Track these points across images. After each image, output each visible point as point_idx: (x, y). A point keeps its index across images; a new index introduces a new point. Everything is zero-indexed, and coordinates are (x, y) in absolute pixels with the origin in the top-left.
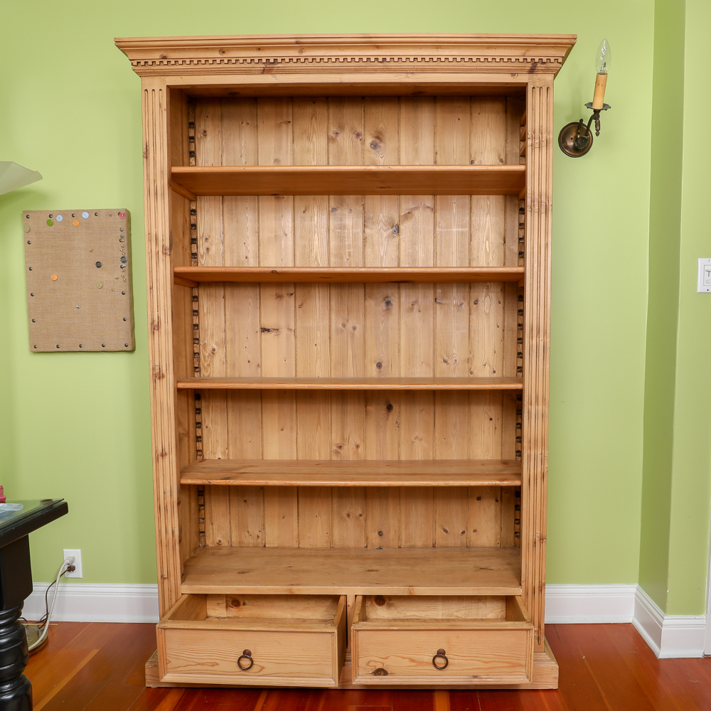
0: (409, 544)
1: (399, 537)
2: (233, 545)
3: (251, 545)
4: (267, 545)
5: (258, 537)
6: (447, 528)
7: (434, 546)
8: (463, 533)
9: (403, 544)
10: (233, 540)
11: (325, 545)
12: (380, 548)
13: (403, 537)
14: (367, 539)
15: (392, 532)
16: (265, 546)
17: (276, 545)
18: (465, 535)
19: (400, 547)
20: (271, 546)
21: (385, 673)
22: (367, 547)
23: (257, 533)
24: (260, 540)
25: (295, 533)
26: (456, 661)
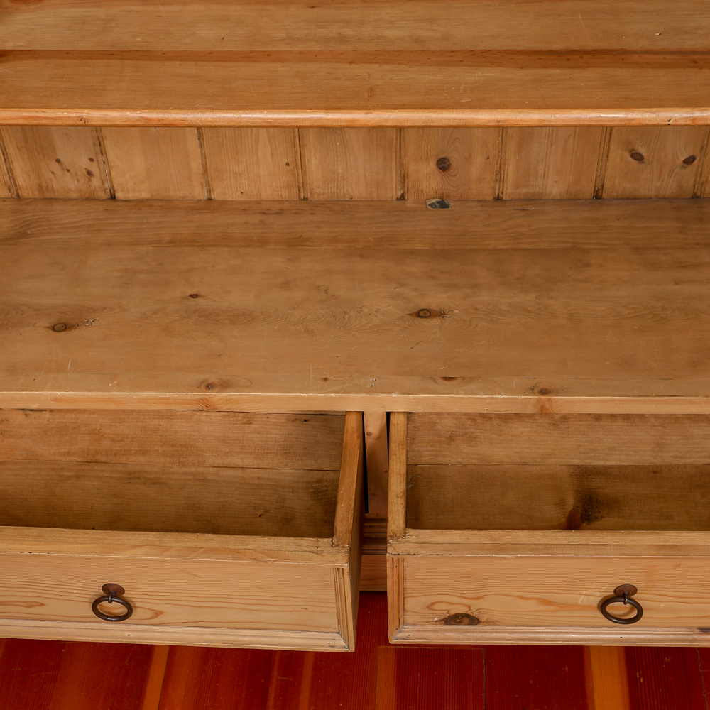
0: (524, 190)
1: (499, 173)
2: (24, 194)
3: (75, 195)
4: (119, 195)
5: (89, 173)
6: (642, 151)
7: (597, 196)
8: (689, 161)
9: (509, 191)
10: (21, 180)
11: (285, 194)
12: (443, 205)
13: (511, 173)
14: (404, 177)
15: (478, 161)
16: (113, 197)
17: (145, 195)
18: (691, 169)
19: (498, 199)
20: (131, 196)
21: (473, 620)
22: (402, 198)
23: (84, 163)
24: (96, 182)
25: (196, 164)
26: (662, 605)
